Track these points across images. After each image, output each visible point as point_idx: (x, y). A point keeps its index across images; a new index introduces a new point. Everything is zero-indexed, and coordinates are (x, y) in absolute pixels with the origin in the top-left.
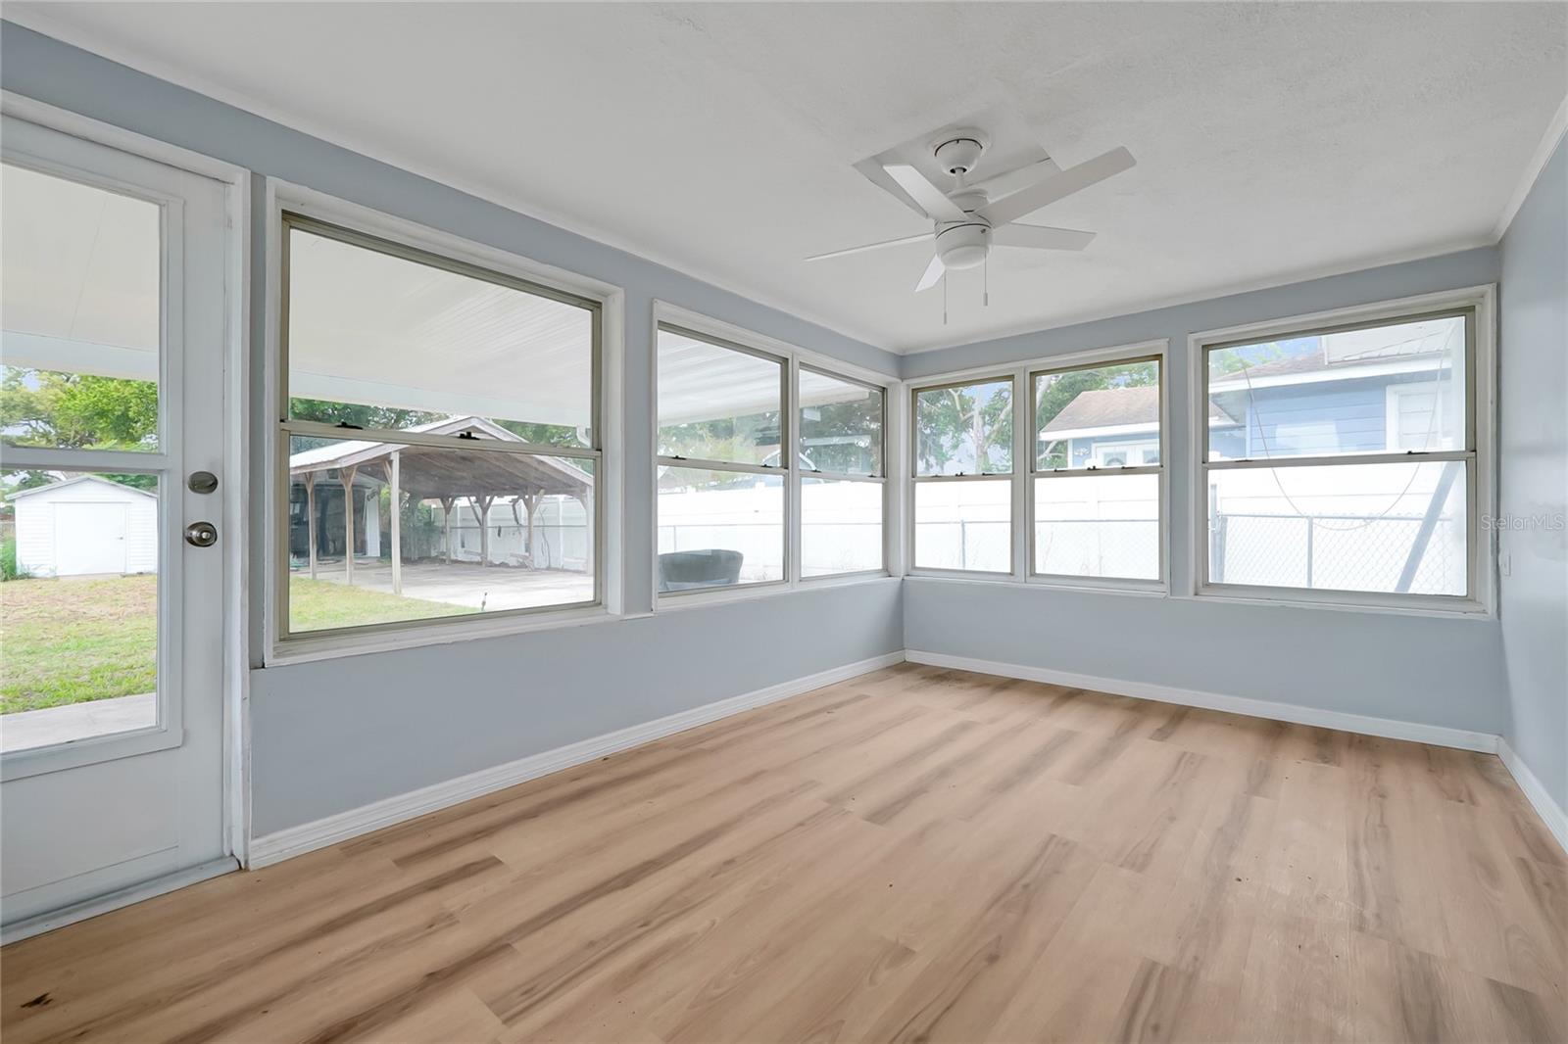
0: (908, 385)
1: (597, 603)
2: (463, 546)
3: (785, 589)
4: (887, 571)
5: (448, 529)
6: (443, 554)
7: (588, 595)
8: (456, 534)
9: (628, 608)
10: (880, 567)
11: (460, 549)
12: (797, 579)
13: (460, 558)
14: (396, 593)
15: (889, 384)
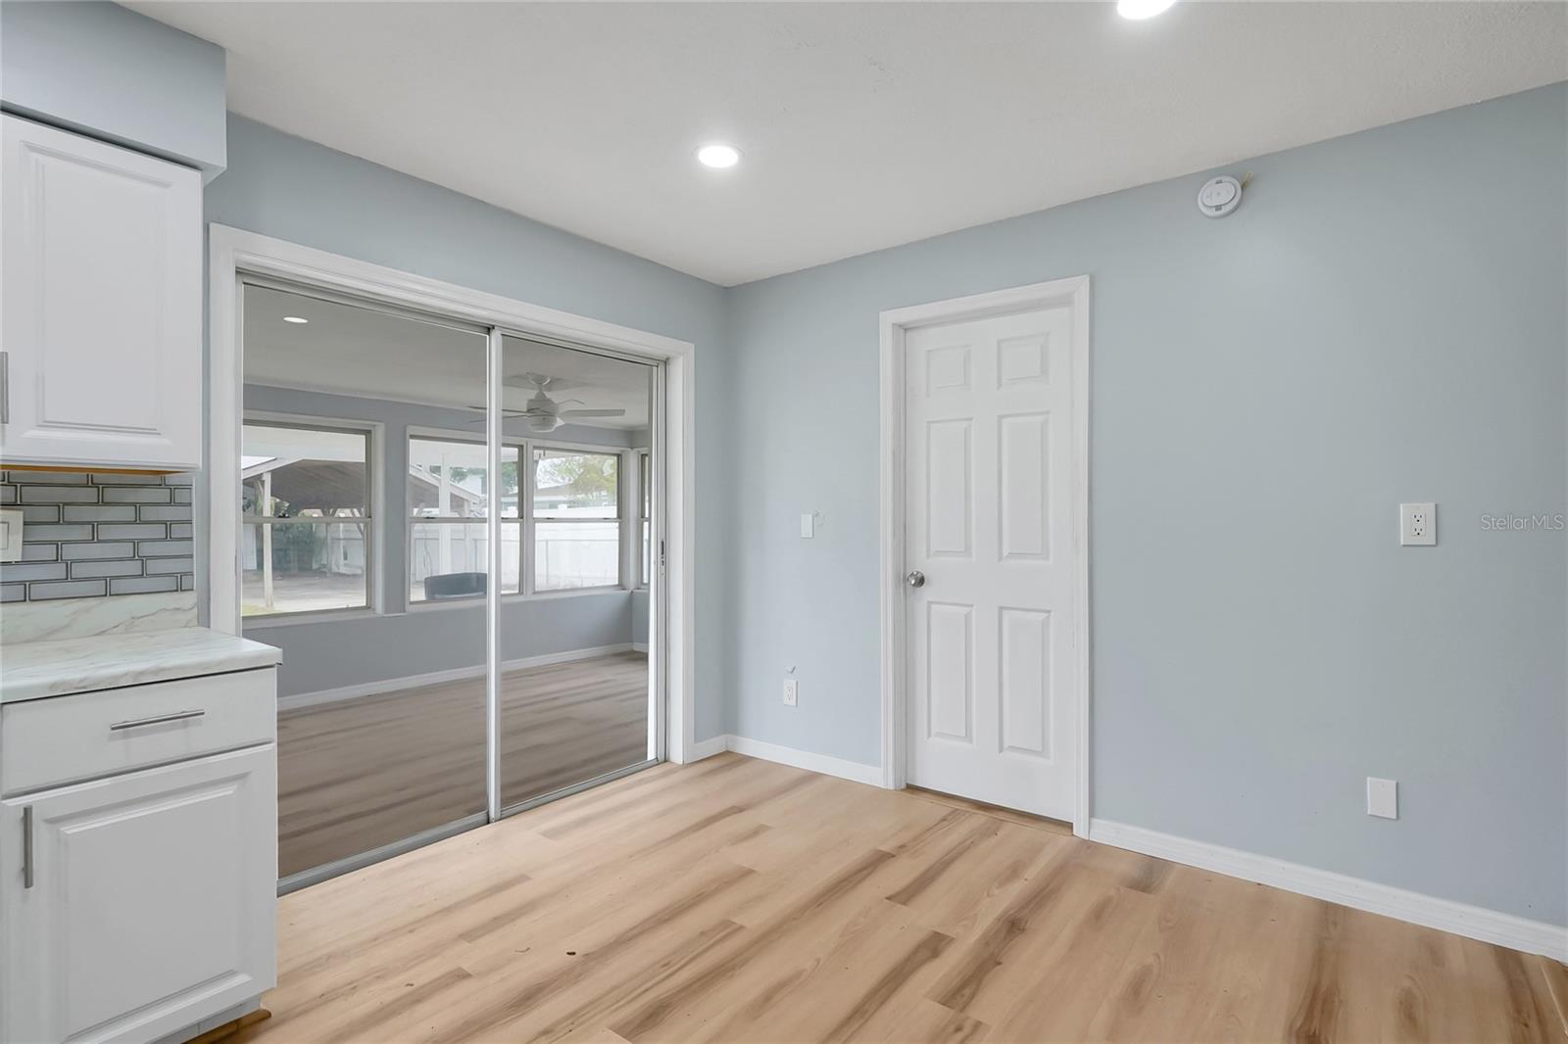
0: (639, 452)
1: (368, 607)
2: (346, 558)
3: (521, 599)
4: (621, 586)
5: (329, 540)
6: (324, 566)
7: (363, 603)
8: (339, 547)
9: (387, 609)
10: (617, 583)
11: (342, 561)
12: (530, 592)
13: (343, 570)
14: (267, 605)
15: (623, 451)
